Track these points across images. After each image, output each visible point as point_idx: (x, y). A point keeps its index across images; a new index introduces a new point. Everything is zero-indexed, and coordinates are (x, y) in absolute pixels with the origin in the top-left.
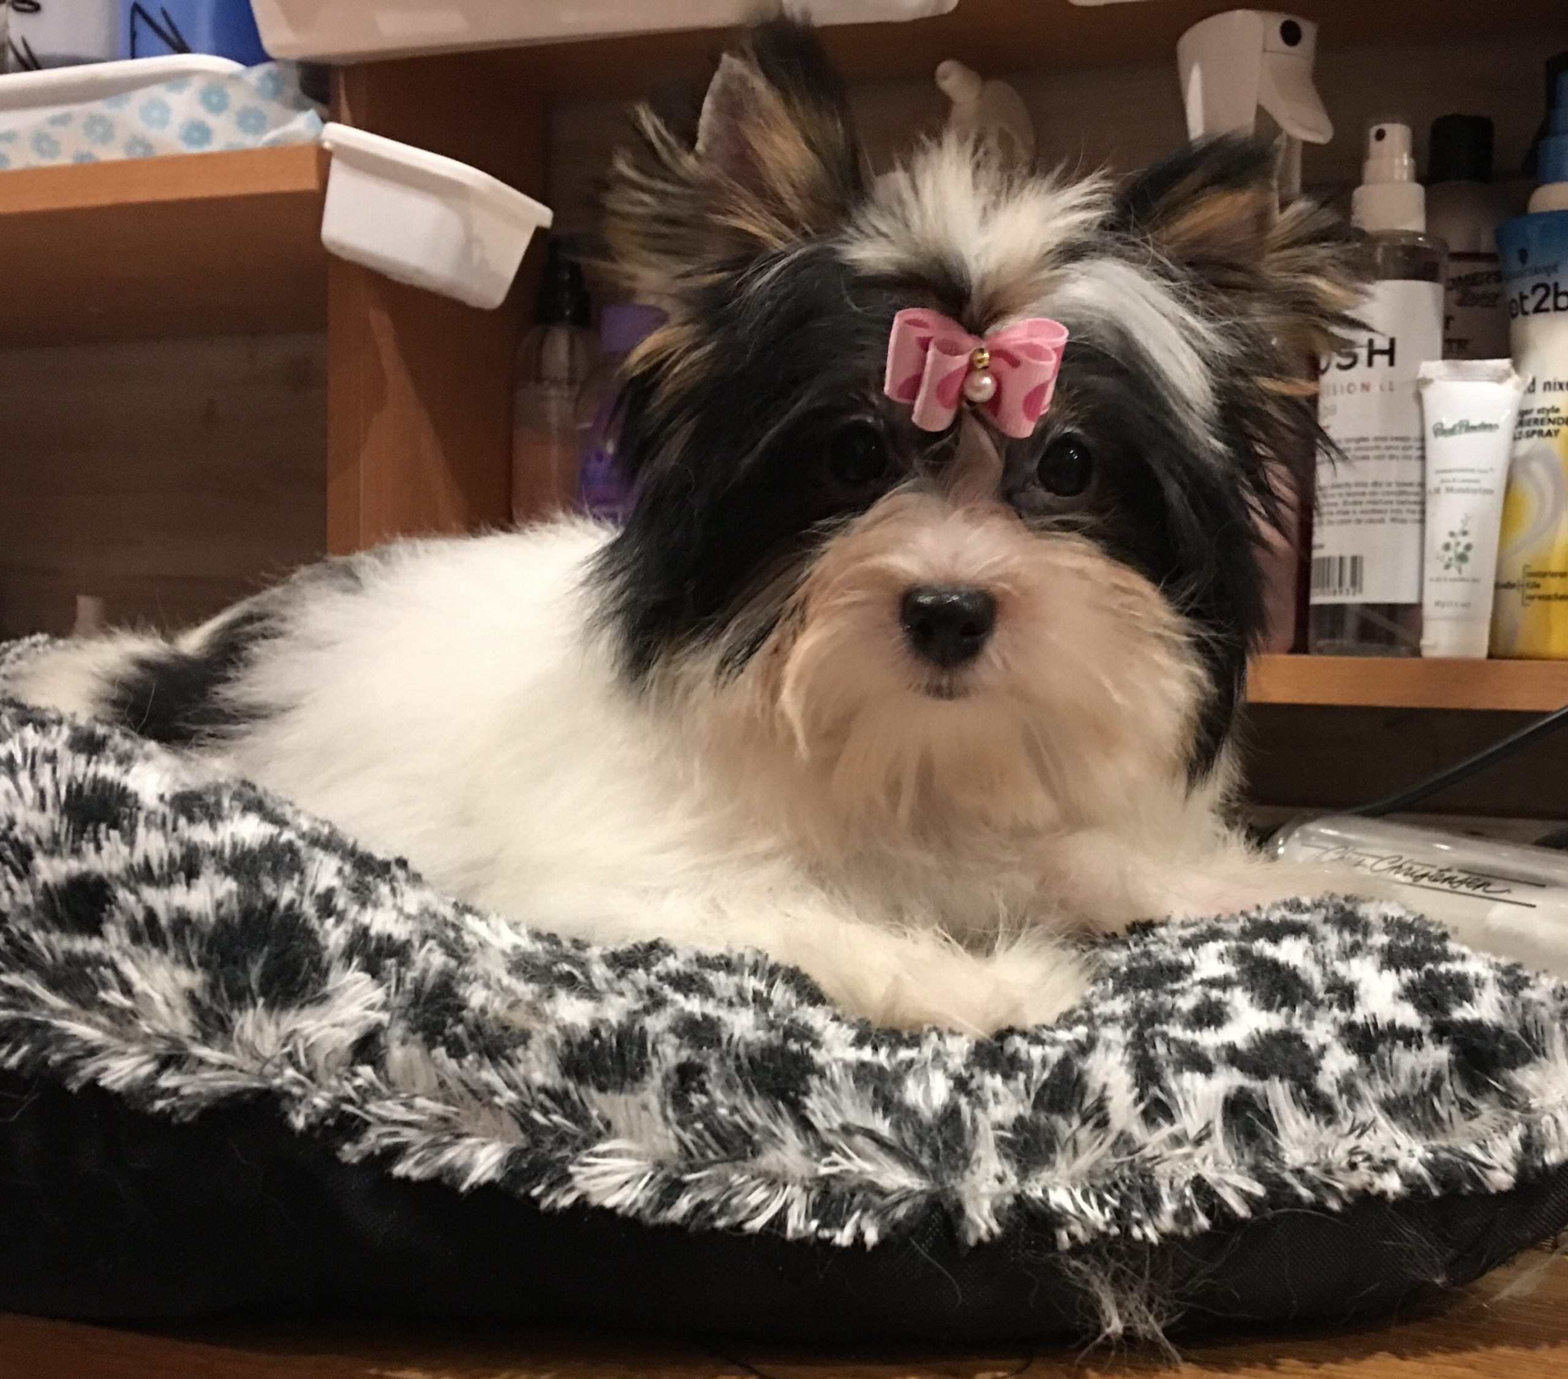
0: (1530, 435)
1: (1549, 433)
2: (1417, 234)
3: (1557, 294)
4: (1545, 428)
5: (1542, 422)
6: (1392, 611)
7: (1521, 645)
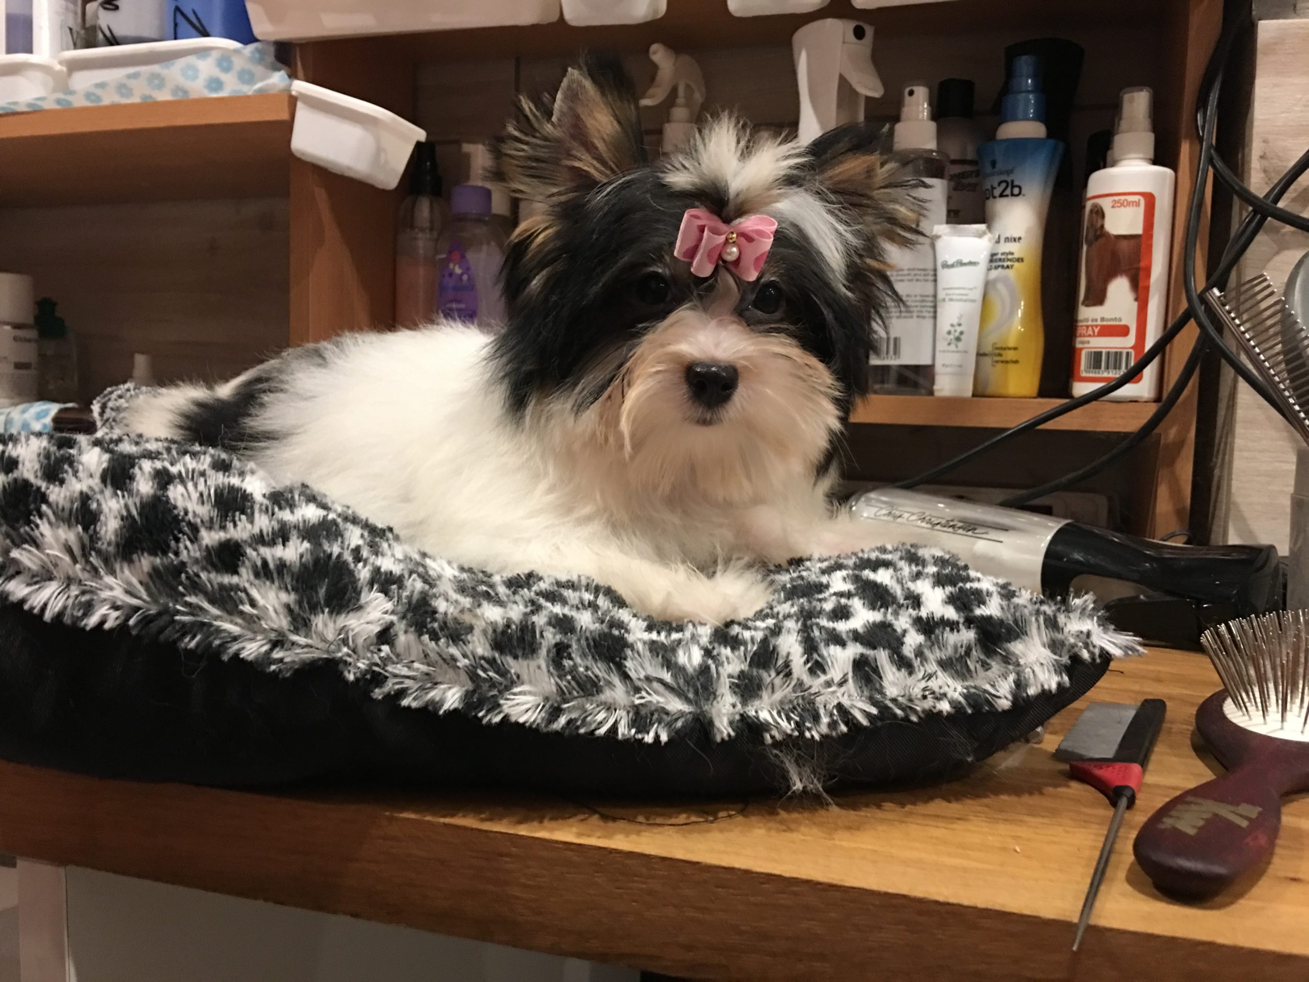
0: (996, 268)
1: (1008, 267)
2: (932, 151)
3: (1013, 187)
4: (1005, 264)
5: (1004, 260)
6: (917, 369)
7: (991, 390)
